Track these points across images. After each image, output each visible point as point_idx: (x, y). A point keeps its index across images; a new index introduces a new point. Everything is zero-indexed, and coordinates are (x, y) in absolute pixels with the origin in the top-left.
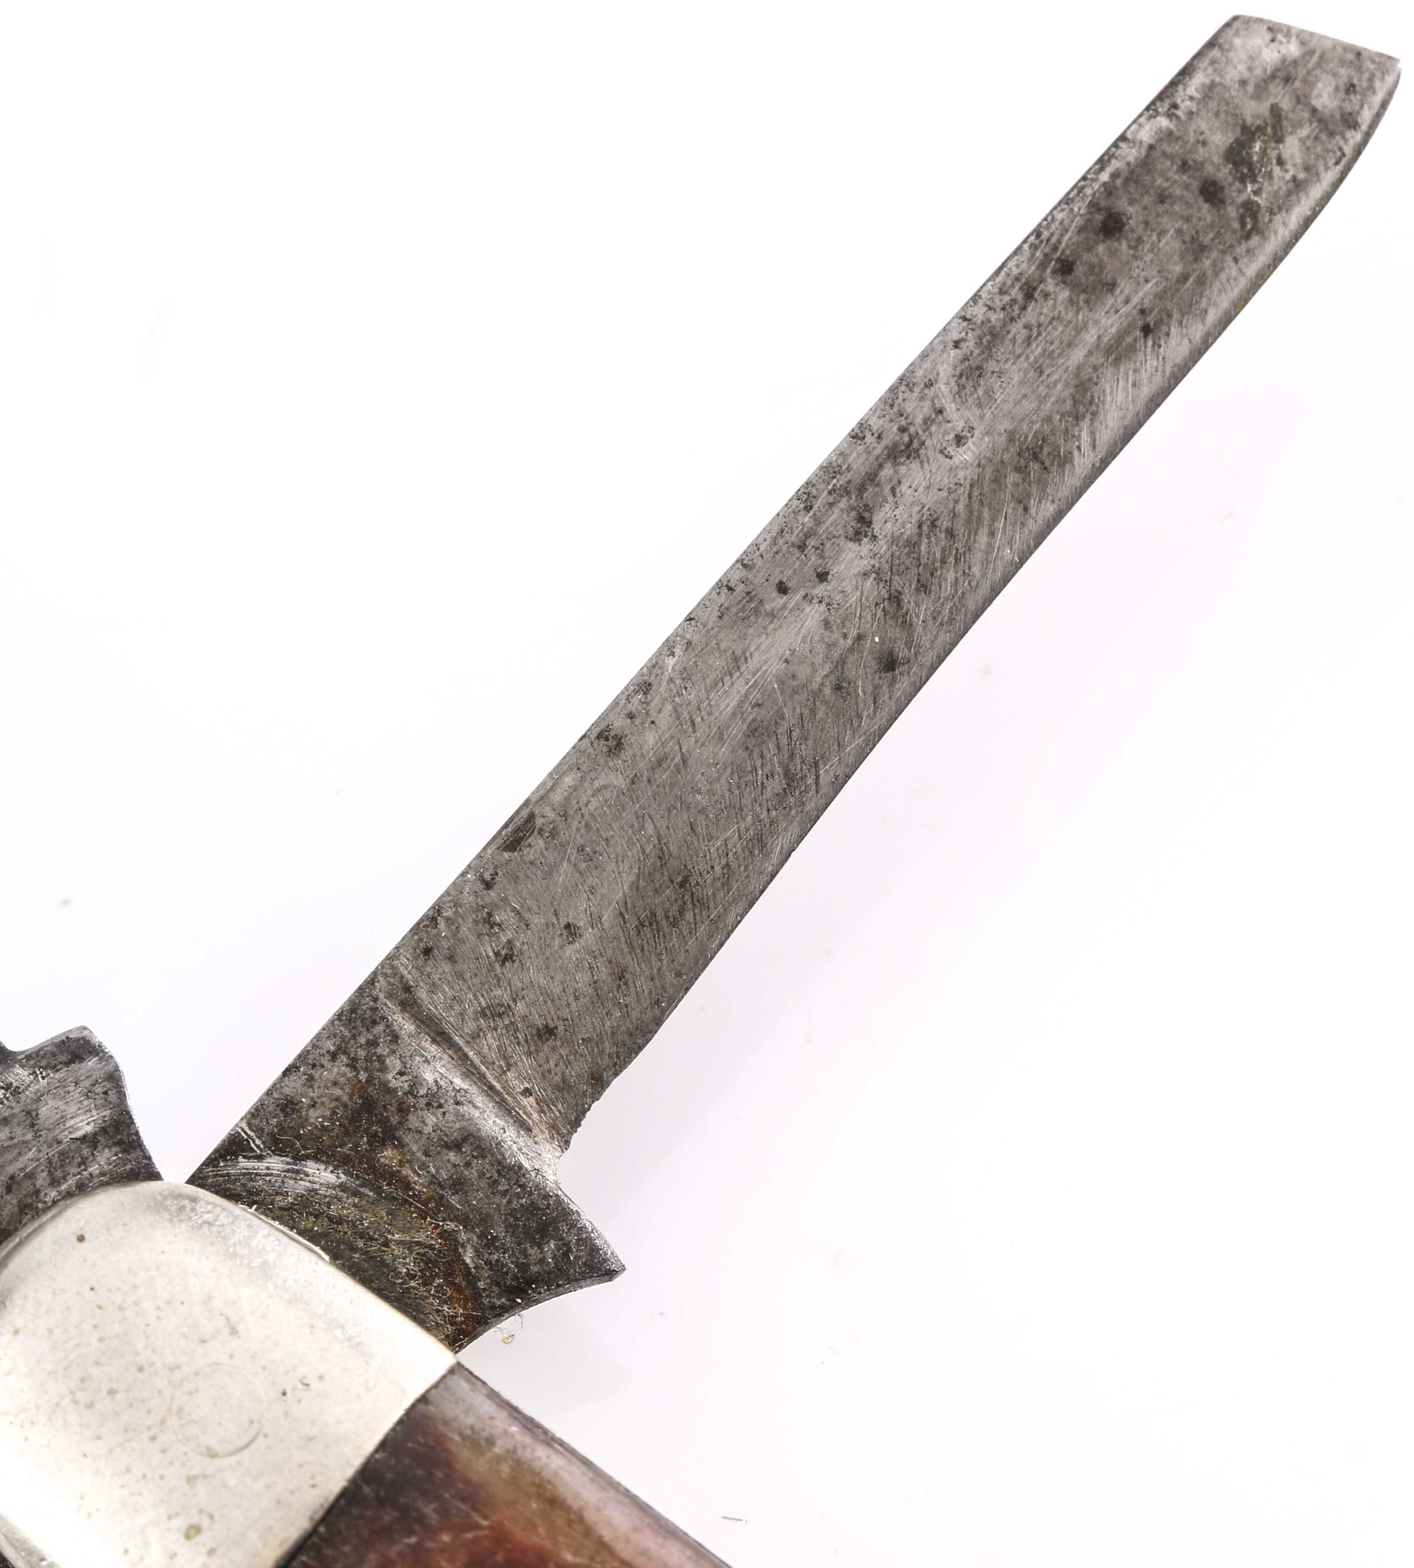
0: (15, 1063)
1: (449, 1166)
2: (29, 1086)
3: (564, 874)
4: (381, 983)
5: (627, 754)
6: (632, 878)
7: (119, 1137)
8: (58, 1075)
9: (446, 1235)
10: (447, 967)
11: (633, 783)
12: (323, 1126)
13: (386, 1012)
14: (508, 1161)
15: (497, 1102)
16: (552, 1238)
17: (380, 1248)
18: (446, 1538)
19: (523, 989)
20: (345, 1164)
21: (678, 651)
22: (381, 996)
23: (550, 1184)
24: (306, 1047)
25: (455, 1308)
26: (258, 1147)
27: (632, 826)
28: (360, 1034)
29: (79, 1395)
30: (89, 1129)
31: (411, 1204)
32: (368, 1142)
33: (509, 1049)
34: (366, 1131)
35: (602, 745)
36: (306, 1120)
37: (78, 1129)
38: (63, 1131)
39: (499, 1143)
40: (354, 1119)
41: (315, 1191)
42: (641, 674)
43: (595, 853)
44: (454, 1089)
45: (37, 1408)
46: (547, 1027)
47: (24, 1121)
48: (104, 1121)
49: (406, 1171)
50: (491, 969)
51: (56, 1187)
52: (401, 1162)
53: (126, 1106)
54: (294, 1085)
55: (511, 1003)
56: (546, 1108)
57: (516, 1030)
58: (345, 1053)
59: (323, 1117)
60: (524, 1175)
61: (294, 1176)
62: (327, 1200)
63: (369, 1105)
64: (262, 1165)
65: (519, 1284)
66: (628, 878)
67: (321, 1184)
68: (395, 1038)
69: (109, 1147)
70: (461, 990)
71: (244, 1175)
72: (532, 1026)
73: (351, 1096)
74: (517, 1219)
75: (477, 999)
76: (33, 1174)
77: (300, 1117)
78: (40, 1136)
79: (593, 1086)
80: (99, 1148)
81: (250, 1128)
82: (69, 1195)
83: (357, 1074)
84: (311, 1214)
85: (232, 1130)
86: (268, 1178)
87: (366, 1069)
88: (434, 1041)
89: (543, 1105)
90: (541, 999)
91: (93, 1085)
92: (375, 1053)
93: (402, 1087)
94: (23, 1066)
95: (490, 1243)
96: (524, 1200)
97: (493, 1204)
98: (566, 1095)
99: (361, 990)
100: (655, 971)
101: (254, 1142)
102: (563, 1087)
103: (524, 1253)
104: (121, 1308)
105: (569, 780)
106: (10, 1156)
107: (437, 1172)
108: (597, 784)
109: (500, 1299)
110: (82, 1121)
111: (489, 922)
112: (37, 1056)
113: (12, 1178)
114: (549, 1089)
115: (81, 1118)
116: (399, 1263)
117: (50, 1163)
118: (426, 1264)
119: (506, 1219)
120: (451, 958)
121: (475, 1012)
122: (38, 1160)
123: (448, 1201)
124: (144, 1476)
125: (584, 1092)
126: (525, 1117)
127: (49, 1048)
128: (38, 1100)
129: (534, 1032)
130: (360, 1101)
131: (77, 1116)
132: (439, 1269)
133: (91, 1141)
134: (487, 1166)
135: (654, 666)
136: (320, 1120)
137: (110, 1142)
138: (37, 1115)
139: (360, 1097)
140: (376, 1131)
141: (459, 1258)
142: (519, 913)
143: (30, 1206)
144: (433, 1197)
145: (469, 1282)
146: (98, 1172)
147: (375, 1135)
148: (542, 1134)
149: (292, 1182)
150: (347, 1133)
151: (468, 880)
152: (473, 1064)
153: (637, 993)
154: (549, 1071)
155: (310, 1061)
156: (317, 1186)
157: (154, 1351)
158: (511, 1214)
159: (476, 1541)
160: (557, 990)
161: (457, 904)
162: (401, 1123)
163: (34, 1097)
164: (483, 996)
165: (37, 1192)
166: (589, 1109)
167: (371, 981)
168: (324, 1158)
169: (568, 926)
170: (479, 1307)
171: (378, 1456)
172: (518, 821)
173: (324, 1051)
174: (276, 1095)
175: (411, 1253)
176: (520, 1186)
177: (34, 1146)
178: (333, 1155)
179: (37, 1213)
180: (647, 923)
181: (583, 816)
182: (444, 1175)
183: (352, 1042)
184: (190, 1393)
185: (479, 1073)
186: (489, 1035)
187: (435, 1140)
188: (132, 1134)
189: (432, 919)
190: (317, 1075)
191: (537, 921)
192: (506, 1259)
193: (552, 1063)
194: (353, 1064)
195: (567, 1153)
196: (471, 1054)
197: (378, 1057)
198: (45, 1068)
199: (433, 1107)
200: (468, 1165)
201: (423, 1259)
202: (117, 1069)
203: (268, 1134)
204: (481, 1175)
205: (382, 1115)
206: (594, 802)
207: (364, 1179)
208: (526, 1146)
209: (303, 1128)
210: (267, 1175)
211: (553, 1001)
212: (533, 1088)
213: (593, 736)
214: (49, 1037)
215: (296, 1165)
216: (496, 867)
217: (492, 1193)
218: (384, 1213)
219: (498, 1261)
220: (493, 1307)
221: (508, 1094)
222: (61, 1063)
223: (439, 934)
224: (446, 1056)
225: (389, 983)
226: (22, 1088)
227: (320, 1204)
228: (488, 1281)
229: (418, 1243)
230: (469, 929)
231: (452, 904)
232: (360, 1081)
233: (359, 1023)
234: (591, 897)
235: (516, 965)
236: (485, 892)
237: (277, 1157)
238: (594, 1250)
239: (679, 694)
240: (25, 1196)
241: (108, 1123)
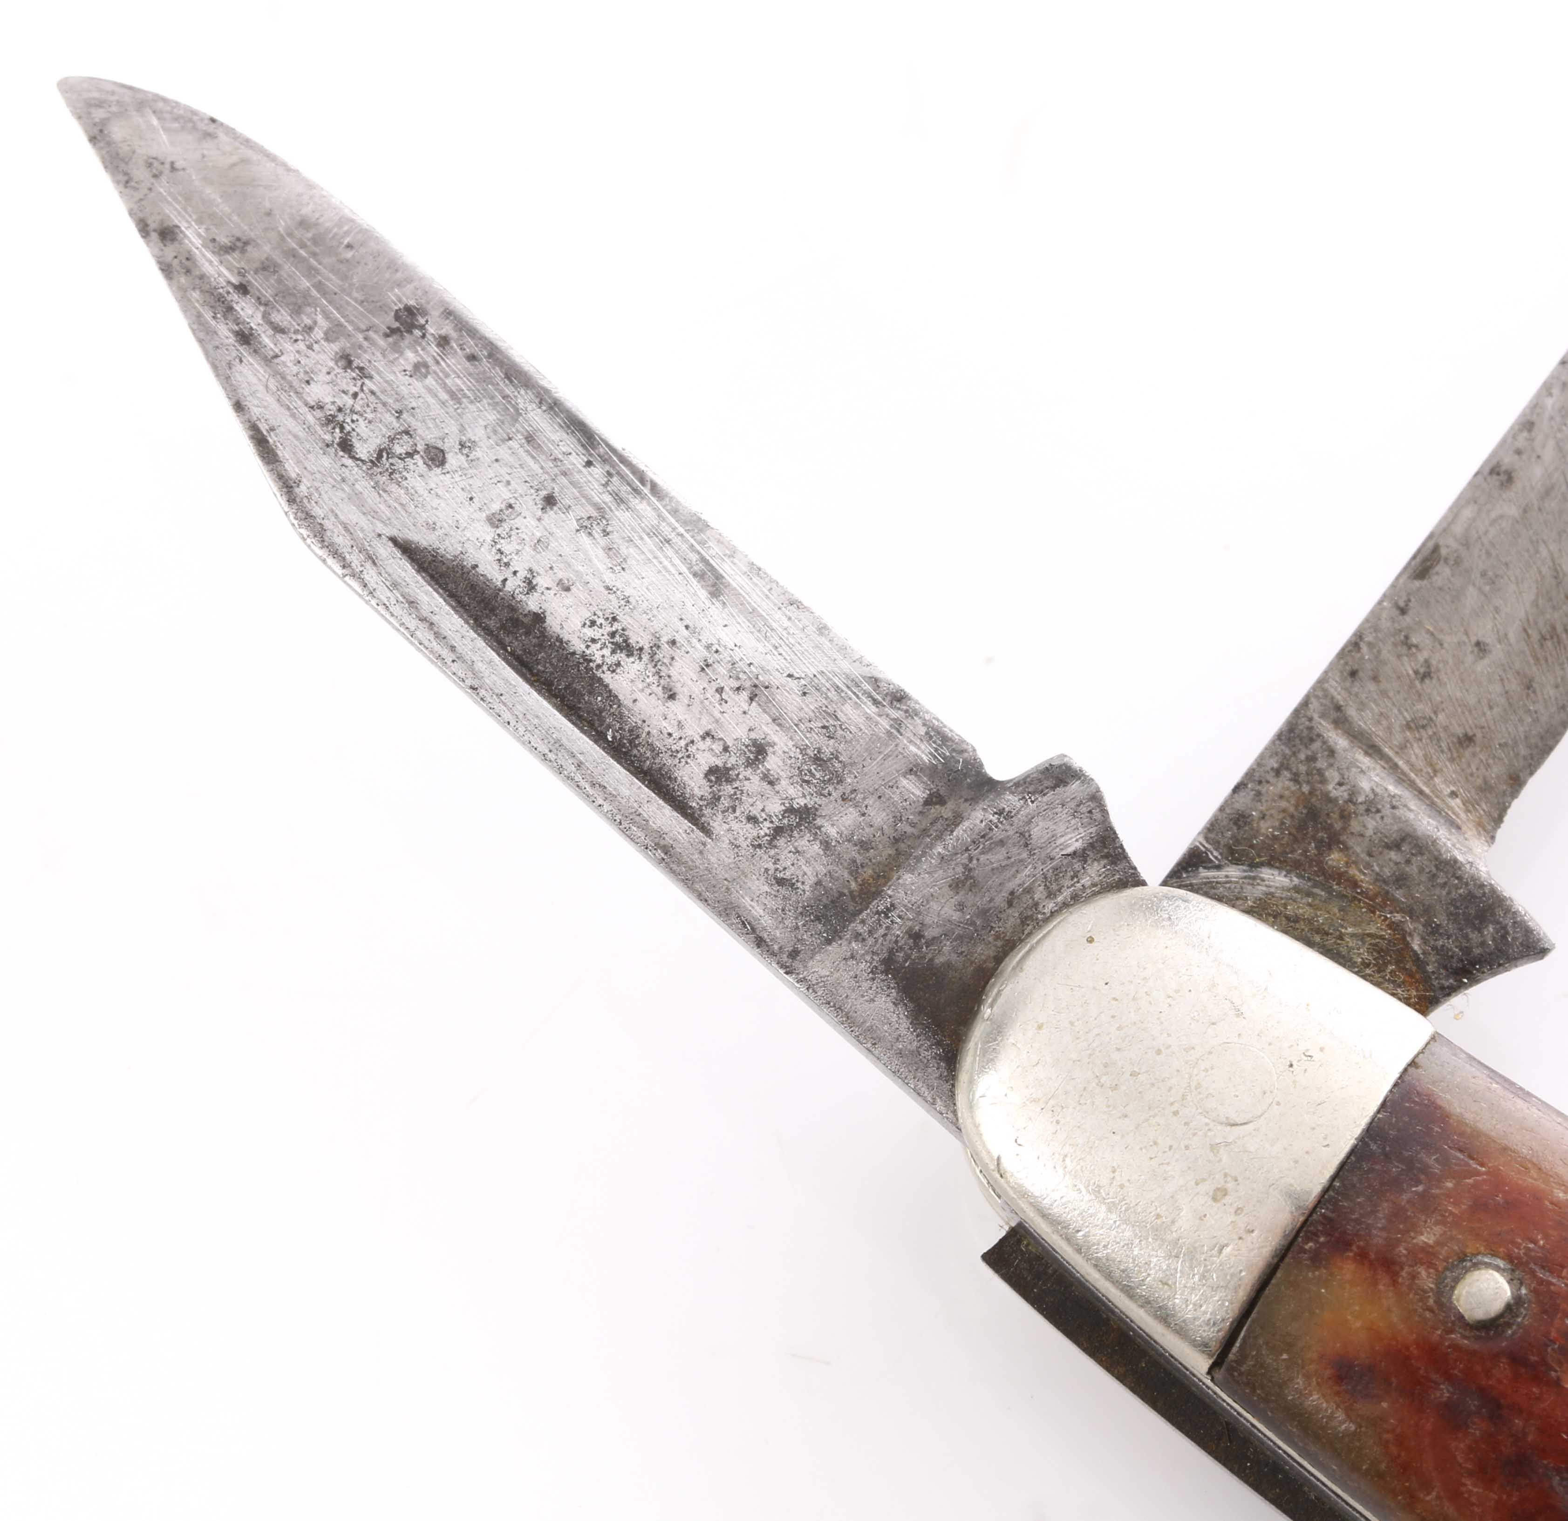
0: (1005, 790)
1: (1391, 864)
2: (1020, 810)
3: (1472, 597)
4: (1314, 705)
5: (1518, 485)
6: (1532, 597)
7: (1106, 851)
8: (1045, 799)
9: (1393, 926)
10: (1372, 686)
11: (1525, 511)
12: (1273, 835)
13: (1321, 730)
14: (1444, 856)
15: (1428, 805)
16: (1492, 923)
17: (1335, 942)
18: (1449, 1185)
19: (1442, 702)
20: (1297, 868)
21: (1556, 391)
22: (1316, 716)
23: (1483, 875)
24: (1252, 766)
25: (1408, 991)
26: (1216, 858)
27: (1528, 551)
28: (1299, 751)
29: (1103, 1079)
30: (1078, 845)
31: (1360, 900)
32: (1316, 847)
33: (1434, 757)
34: (1314, 838)
35: (1495, 480)
36: (1258, 831)
37: (1068, 846)
38: (1055, 848)
39: (1435, 841)
40: (1302, 827)
41: (1272, 894)
42: (1523, 414)
43: (1497, 576)
44: (1389, 795)
45: (1066, 1093)
46: (1466, 735)
47: (1019, 842)
48: (1091, 838)
49: (1353, 871)
50: (1412, 686)
51: (1052, 899)
52: (1347, 863)
53: (1110, 823)
54: (1244, 800)
55: (1433, 716)
56: (1471, 808)
57: (1439, 740)
58: (1288, 768)
59: (1273, 827)
60: (1459, 868)
61: (1251, 882)
62: (1283, 902)
63: (1313, 814)
64: (1221, 874)
65: (1464, 966)
66: (1529, 596)
67: (1277, 888)
68: (1332, 753)
69: (1098, 861)
70: (1387, 706)
71: (1205, 884)
72: (1453, 735)
73: (1296, 807)
74: (1457, 908)
75: (1401, 713)
76: (1031, 888)
77: (1252, 829)
78: (1034, 854)
79: (1512, 786)
80: (1089, 862)
81: (1207, 842)
82: (1065, 905)
83: (1300, 787)
84: (1270, 915)
85: (1191, 844)
86: (1228, 885)
87: (1308, 782)
88: (1367, 753)
89: (1469, 805)
90: (1459, 710)
91: (1078, 806)
92: (1315, 767)
93: (1342, 796)
94: (1013, 793)
95: (1434, 930)
96: (1462, 891)
97: (1434, 895)
98: (1488, 795)
99: (1297, 713)
100: (1559, 680)
101: (1212, 854)
102: (1486, 788)
103: (1466, 937)
104: (1134, 999)
105: (1468, 513)
106: (1008, 874)
107: (1381, 870)
108: (1493, 515)
109: (1447, 980)
110: (1071, 838)
111: (1406, 644)
112: (1025, 783)
113: (1012, 893)
114: (1473, 792)
115: (1070, 836)
116: (1354, 954)
117: (1046, 878)
118: (1379, 953)
119: (1447, 908)
120: (1375, 679)
121: (1401, 726)
122: (1034, 876)
123: (1393, 895)
124: (1171, 1147)
125: (1504, 792)
126: (1454, 817)
127: (1035, 775)
128: (1029, 822)
129: (1455, 740)
130: (1305, 811)
131: (1066, 834)
132: (1391, 957)
133: (1081, 856)
134: (1425, 862)
135: (1535, 406)
136: (1270, 830)
137: (1099, 856)
138: (1030, 836)
139: (1305, 807)
140: (1323, 837)
141: (1408, 946)
142: (1432, 634)
143: (1031, 917)
144: (1379, 893)
145: (1418, 967)
146: (1089, 883)
147: (1321, 841)
148: (1470, 831)
149: (1249, 887)
150: (1296, 840)
151: (1384, 608)
152: (1403, 773)
153: (1544, 699)
154: (1472, 775)
155: (1257, 778)
156: (1272, 890)
157: (1169, 1035)
158: (1451, 904)
159: (1475, 1186)
160: (1472, 700)
161: (1376, 629)
162: (1344, 829)
163: (1026, 820)
164: (1407, 710)
165: (1036, 905)
166: (1509, 806)
167: (1305, 703)
168: (1277, 864)
169: (1478, 644)
170: (1431, 988)
171: (1380, 1116)
172: (1426, 552)
173: (1268, 768)
174: (1228, 811)
175: (1364, 943)
176: (1457, 878)
177: (1029, 863)
178: (1285, 861)
179: (1038, 923)
180: (1548, 637)
181: (1483, 545)
182: (1387, 872)
183: (1293, 759)
184: (1206, 1070)
185: (1409, 780)
186: (1415, 745)
187: (1376, 842)
188: (1117, 848)
189: (1355, 644)
190: (1264, 791)
191: (1449, 640)
192: (1450, 944)
193: (1473, 767)
194: (1296, 778)
195: (1493, 846)
196: (1401, 763)
197: (1318, 770)
198: (1033, 793)
199: (1372, 812)
200: (1408, 862)
201: (1375, 949)
202: (1098, 790)
203: (1225, 846)
204: (1421, 870)
205: (1326, 822)
206: (1493, 532)
207: (1315, 880)
208: (1459, 842)
209: (1255, 838)
210: (1227, 882)
211: (1470, 711)
212: (1459, 790)
213: (1487, 470)
214: (1033, 766)
215: (1252, 872)
216: (1409, 594)
217: (1433, 886)
218: (1336, 910)
219: (1443, 946)
220: (1442, 988)
221: (1437, 797)
222: (1047, 788)
223: (1362, 658)
224: (1378, 767)
225: (1322, 704)
226: (1014, 812)
227: (1277, 906)
228: (1436, 965)
229: (1369, 935)
230: (1389, 652)
231: (1372, 630)
232: (1303, 793)
233: (1297, 741)
234: (1497, 616)
235: (1434, 681)
236: (1401, 617)
237: (1234, 866)
238: (1528, 931)
239: (1560, 430)
240: (1025, 909)
241: (1094, 839)
